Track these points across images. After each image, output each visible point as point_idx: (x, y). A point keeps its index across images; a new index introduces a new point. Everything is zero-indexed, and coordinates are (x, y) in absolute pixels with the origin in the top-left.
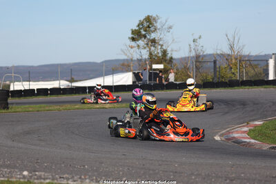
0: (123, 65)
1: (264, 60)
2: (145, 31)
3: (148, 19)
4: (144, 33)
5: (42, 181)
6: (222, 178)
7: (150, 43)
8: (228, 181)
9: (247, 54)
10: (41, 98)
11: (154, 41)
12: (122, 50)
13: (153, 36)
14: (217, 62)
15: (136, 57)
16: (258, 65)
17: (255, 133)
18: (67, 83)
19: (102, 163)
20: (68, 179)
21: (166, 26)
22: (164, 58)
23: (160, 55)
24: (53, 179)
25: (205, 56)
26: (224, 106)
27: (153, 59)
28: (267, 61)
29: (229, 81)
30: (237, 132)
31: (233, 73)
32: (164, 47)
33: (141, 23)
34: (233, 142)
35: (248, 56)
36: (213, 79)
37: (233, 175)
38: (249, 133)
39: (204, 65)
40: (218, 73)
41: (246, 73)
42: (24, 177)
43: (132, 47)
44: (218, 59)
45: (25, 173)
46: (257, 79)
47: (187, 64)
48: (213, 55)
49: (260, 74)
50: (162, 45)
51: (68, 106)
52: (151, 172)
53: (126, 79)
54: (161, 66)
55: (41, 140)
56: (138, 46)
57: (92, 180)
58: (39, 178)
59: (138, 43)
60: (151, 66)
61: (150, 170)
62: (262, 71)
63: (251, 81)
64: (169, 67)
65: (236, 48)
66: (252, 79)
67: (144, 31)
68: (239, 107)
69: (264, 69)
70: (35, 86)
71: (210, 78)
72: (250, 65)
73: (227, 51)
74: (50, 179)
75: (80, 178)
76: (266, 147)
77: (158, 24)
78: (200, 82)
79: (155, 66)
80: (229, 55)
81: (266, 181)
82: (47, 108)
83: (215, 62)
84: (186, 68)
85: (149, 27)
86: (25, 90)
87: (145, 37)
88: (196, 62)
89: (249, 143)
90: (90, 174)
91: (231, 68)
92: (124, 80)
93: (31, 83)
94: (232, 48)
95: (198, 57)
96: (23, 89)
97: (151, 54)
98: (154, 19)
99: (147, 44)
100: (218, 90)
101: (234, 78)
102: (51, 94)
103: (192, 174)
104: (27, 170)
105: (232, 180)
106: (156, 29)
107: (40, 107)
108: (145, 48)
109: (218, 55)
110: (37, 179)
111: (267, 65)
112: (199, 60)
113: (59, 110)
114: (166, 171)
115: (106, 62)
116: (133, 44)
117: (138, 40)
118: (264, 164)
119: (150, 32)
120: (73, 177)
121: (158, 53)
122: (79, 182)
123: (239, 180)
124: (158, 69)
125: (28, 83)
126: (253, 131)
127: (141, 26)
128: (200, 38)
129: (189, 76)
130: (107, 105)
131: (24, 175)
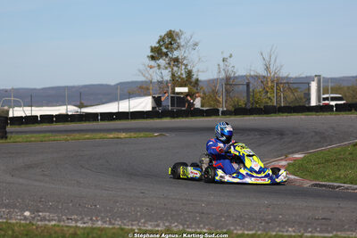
0: (141, 88)
1: (305, 83)
2: (167, 48)
3: (170, 35)
4: (165, 50)
5: (47, 223)
6: (256, 219)
7: (172, 63)
8: (263, 224)
9: (286, 75)
10: (45, 126)
11: (176, 60)
12: (140, 71)
13: (176, 54)
14: (251, 85)
15: (156, 78)
16: (298, 88)
17: (295, 168)
18: (76, 108)
19: (117, 202)
20: (76, 221)
21: (191, 43)
22: (188, 80)
23: (184, 76)
24: (59, 221)
25: (236, 78)
26: (258, 137)
27: (176, 81)
28: (309, 84)
29: (265, 107)
31: (270, 98)
32: (189, 68)
33: (162, 39)
35: (287, 78)
36: (246, 104)
37: (270, 217)
38: (287, 167)
39: (236, 88)
40: (251, 98)
41: (284, 97)
42: (26, 218)
43: (151, 67)
44: (252, 81)
45: (27, 214)
46: (297, 105)
47: (215, 87)
48: (245, 76)
49: (301, 99)
50: (186, 65)
51: (77, 136)
52: (174, 213)
53: (145, 104)
54: (185, 90)
55: (44, 175)
56: (159, 66)
57: (105, 222)
58: (43, 219)
59: (158, 62)
60: (173, 89)
61: (172, 210)
62: (303, 96)
63: (290, 107)
64: (195, 90)
65: (272, 69)
66: (292, 105)
67: (165, 48)
68: (276, 137)
69: (305, 94)
70: (38, 111)
71: (242, 104)
72: (289, 88)
73: (264, 73)
74: (55, 220)
75: (91, 219)
76: (307, 184)
77: (181, 41)
78: (231, 108)
79: (178, 90)
80: (264, 77)
81: (308, 223)
82: (52, 138)
83: (248, 85)
84: (215, 92)
85: (171, 44)
86: (26, 117)
87: (166, 55)
88: (226, 84)
90: (102, 215)
91: (267, 92)
92: (143, 105)
93: (33, 108)
94: (267, 68)
95: (228, 79)
96: (24, 115)
97: (173, 75)
98: (177, 34)
99: (169, 64)
100: (252, 117)
101: (270, 104)
102: (56, 122)
103: (222, 215)
104: (29, 210)
105: (268, 223)
106: (179, 46)
107: (44, 137)
108: (166, 68)
109: (252, 77)
110: (41, 220)
111: (309, 89)
112: (229, 82)
113: (66, 140)
114: (191, 212)
115: (121, 84)
116: (153, 63)
117: (158, 59)
118: (305, 204)
119: (172, 50)
120: (82, 219)
121: (182, 74)
122: (89, 225)
123: (276, 223)
124: (182, 93)
125: (29, 108)
126: (293, 165)
127: (162, 43)
128: (231, 57)
129: (218, 101)
130: (122, 135)
131: (25, 216)
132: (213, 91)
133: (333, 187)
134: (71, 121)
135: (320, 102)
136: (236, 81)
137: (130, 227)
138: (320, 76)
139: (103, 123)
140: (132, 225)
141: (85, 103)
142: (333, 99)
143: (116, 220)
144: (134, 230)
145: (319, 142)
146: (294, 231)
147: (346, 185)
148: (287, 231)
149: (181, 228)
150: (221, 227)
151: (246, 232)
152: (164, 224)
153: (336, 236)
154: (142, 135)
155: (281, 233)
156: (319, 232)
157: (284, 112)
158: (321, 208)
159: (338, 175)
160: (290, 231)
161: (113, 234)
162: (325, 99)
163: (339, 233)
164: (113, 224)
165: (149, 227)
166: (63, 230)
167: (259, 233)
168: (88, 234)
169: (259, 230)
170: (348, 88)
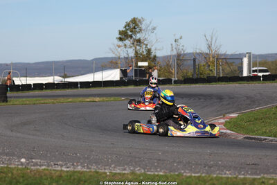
0: (111, 62)
1: (239, 58)
2: (132, 31)
3: (134, 21)
4: (130, 33)
5: (39, 167)
6: (201, 165)
7: (136, 43)
8: (206, 168)
9: (223, 53)
10: (37, 92)
11: (139, 41)
13: (139, 36)
14: (197, 60)
15: (123, 55)
16: (233, 63)
17: (231, 125)
18: (61, 79)
19: (92, 151)
20: (62, 166)
21: (150, 28)
22: (148, 56)
23: (145, 53)
24: (48, 166)
25: (185, 54)
27: (139, 57)
28: (242, 59)
29: (208, 77)
31: (211, 70)
32: (149, 47)
33: (128, 25)
35: (225, 55)
36: (193, 75)
37: (212, 163)
38: (225, 124)
39: (185, 63)
40: (197, 70)
41: (223, 70)
42: (22, 164)
43: (119, 47)
44: (198, 57)
45: (23, 160)
46: (233, 75)
47: (169, 61)
48: (193, 53)
49: (235, 71)
50: (147, 45)
51: (62, 100)
52: (137, 159)
53: (115, 75)
54: (146, 64)
55: (36, 130)
56: (125, 45)
57: (84, 167)
58: (36, 164)
59: (125, 42)
60: (136, 64)
61: (136, 158)
62: (237, 68)
64: (153, 64)
65: (213, 47)
66: (228, 76)
67: (130, 32)
68: (216, 101)
69: (239, 67)
70: (32, 81)
71: (190, 74)
72: (226, 63)
73: (207, 51)
74: (45, 165)
75: (73, 165)
76: (241, 137)
77: (143, 25)
78: (181, 78)
79: (140, 64)
80: (207, 54)
81: (241, 168)
82: (42, 102)
83: (194, 60)
84: (169, 66)
85: (135, 28)
86: (22, 85)
87: (131, 37)
88: (178, 60)
89: (225, 133)
90: (81, 161)
91: (209, 66)
92: (113, 76)
93: (28, 78)
94: (209, 47)
95: (179, 55)
96: (20, 84)
97: (136, 52)
98: (140, 21)
99: (133, 44)
100: (197, 85)
101: (211, 75)
102: (46, 89)
103: (174, 161)
104: (25, 158)
105: (210, 167)
106: (141, 30)
107: (36, 100)
108: (131, 47)
109: (198, 54)
110: (34, 166)
111: (242, 63)
112: (180, 58)
113: (53, 103)
114: (151, 159)
115: (96, 59)
116: (120, 43)
117: (125, 40)
118: (239, 153)
119: (135, 33)
120: (66, 164)
121: (143, 52)
122: (71, 169)
123: (216, 167)
124: (143, 67)
125: (25, 78)
126: (229, 122)
127: (127, 28)
128: (181, 38)
129: (171, 73)
130: (97, 99)
131: (22, 162)
132: (167, 65)
133: (261, 140)
134: (57, 88)
135: (250, 73)
136: (186, 57)
137: (103, 171)
138: (250, 53)
139: (82, 89)
140: (105, 169)
141: (68, 75)
142: (261, 71)
143: (92, 165)
144: (106, 173)
145: (250, 104)
146: (230, 174)
147: (271, 138)
148: (225, 174)
149: (143, 171)
150: (174, 171)
151: (193, 175)
152: (129, 169)
153: (263, 177)
154: (112, 99)
155: (220, 176)
156: (250, 174)
157: (222, 81)
158: (251, 156)
159: (264, 130)
160: (228, 174)
161: (91, 176)
162: (254, 71)
163: (265, 176)
164: (90, 168)
165: (118, 171)
166: (51, 173)
167: (203, 175)
168: (71, 176)
169: (203, 173)
170: (272, 62)
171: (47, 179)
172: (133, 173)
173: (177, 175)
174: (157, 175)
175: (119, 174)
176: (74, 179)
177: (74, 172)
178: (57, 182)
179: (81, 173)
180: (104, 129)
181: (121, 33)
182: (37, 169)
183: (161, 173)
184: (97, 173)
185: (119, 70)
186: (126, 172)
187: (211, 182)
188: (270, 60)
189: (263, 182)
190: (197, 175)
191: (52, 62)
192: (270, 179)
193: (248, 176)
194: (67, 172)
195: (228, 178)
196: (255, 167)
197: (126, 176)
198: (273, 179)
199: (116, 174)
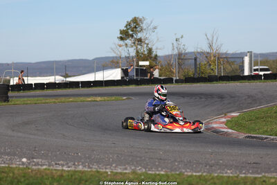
0: (112, 62)
1: (240, 57)
2: (132, 31)
3: (135, 20)
4: (131, 33)
5: (40, 167)
6: (202, 164)
7: (137, 42)
8: (208, 167)
9: (225, 52)
10: (38, 92)
11: (140, 40)
12: (112, 49)
13: (139, 35)
14: (198, 59)
15: (124, 54)
16: (235, 62)
17: (233, 124)
18: (62, 78)
19: (93, 151)
20: (63, 165)
21: (151, 27)
22: (149, 55)
23: (146, 53)
24: (49, 166)
25: (186, 54)
27: (140, 57)
28: (243, 58)
29: (209, 76)
30: (216, 123)
31: (212, 70)
32: (150, 46)
33: (129, 24)
34: (213, 131)
35: (226, 54)
36: (194, 74)
37: (213, 162)
38: (226, 123)
39: (186, 62)
40: (198, 69)
41: (224, 69)
42: (23, 163)
43: (120, 46)
44: (198, 56)
45: (24, 160)
46: (234, 74)
47: (170, 61)
48: (194, 52)
49: (237, 70)
50: (148, 44)
51: (63, 99)
52: (138, 159)
53: (115, 74)
54: (147, 63)
55: (37, 130)
56: (126, 45)
57: (85, 166)
58: (37, 164)
59: (126, 42)
60: (137, 63)
61: (137, 157)
62: (238, 67)
63: (228, 76)
64: (154, 64)
65: (214, 46)
66: (230, 75)
67: (131, 31)
68: (217, 99)
69: (240, 66)
70: (33, 80)
71: (191, 74)
72: (228, 62)
73: (208, 50)
74: (46, 165)
75: (74, 164)
76: (242, 136)
77: (144, 25)
78: (182, 78)
79: (141, 63)
80: (208, 53)
81: (242, 167)
82: (44, 101)
83: (195, 59)
84: (170, 65)
85: (136, 27)
87: (132, 36)
88: (179, 59)
89: (226, 133)
90: (83, 161)
91: (210, 65)
92: (114, 75)
93: (29, 78)
94: (211, 46)
95: (180, 54)
97: (137, 52)
98: (141, 20)
99: (134, 43)
100: (198, 84)
101: (213, 74)
102: (47, 88)
103: (175, 161)
104: (26, 157)
105: (211, 166)
106: (142, 30)
107: (38, 100)
108: (132, 47)
109: (198, 53)
110: (35, 165)
111: (243, 62)
112: (181, 57)
113: (55, 103)
114: (152, 158)
115: (97, 59)
116: (121, 43)
117: (126, 40)
118: (240, 152)
119: (136, 32)
120: (67, 164)
121: (144, 51)
122: (73, 169)
123: (218, 167)
124: (144, 66)
125: (26, 78)
126: (231, 121)
127: (128, 27)
128: (182, 37)
129: (173, 72)
130: (99, 99)
131: (23, 162)
132: (169, 64)
133: (262, 139)
134: (59, 88)
135: (251, 72)
136: (187, 57)
137: (104, 170)
138: (251, 52)
139: (83, 89)
140: (106, 169)
141: (69, 74)
142: (262, 70)
143: (93, 165)
144: (107, 173)
145: (251, 103)
146: (231, 173)
147: (272, 137)
148: (226, 173)
149: (144, 170)
150: (175, 170)
151: (194, 174)
152: (130, 168)
153: (265, 176)
154: (113, 98)
155: (221, 175)
156: (251, 173)
157: (223, 80)
158: (252, 155)
159: (265, 129)
160: (229, 173)
161: (92, 175)
162: (255, 70)
163: (266, 174)
164: (91, 168)
165: (119, 171)
166: (52, 173)
167: (205, 174)
168: (72, 176)
169: (204, 172)
170: (274, 61)
171: (48, 179)
172: (134, 172)
173: (179, 175)
174: (159, 175)
175: (121, 173)
176: (75, 179)
177: (75, 171)
178: (58, 181)
179: (82, 172)
180: (105, 129)
181: (122, 32)
182: (39, 169)
183: (162, 173)
184: (98, 172)
185: (120, 69)
186: (127, 171)
187: (212, 181)
188: (271, 58)
189: (264, 181)
190: (198, 174)
191: (53, 62)
192: (271, 178)
193: (249, 175)
194: (68, 171)
195: (229, 177)
196: (256, 166)
197: (127, 175)
198: (274, 178)
199: (117, 173)
